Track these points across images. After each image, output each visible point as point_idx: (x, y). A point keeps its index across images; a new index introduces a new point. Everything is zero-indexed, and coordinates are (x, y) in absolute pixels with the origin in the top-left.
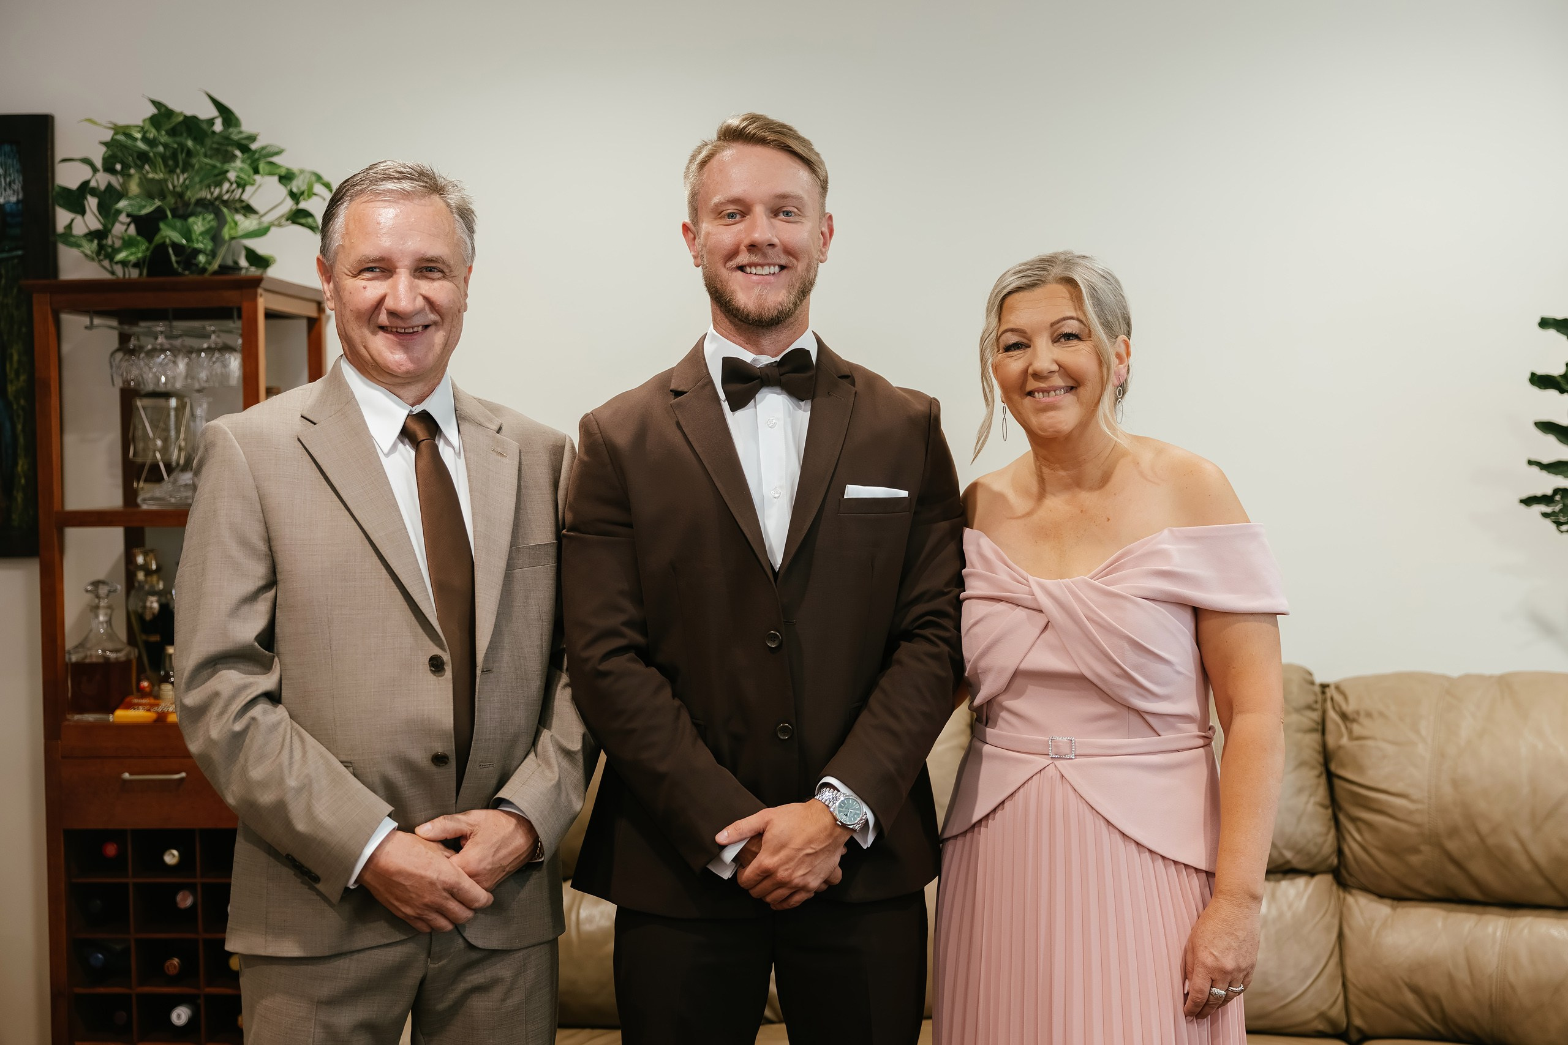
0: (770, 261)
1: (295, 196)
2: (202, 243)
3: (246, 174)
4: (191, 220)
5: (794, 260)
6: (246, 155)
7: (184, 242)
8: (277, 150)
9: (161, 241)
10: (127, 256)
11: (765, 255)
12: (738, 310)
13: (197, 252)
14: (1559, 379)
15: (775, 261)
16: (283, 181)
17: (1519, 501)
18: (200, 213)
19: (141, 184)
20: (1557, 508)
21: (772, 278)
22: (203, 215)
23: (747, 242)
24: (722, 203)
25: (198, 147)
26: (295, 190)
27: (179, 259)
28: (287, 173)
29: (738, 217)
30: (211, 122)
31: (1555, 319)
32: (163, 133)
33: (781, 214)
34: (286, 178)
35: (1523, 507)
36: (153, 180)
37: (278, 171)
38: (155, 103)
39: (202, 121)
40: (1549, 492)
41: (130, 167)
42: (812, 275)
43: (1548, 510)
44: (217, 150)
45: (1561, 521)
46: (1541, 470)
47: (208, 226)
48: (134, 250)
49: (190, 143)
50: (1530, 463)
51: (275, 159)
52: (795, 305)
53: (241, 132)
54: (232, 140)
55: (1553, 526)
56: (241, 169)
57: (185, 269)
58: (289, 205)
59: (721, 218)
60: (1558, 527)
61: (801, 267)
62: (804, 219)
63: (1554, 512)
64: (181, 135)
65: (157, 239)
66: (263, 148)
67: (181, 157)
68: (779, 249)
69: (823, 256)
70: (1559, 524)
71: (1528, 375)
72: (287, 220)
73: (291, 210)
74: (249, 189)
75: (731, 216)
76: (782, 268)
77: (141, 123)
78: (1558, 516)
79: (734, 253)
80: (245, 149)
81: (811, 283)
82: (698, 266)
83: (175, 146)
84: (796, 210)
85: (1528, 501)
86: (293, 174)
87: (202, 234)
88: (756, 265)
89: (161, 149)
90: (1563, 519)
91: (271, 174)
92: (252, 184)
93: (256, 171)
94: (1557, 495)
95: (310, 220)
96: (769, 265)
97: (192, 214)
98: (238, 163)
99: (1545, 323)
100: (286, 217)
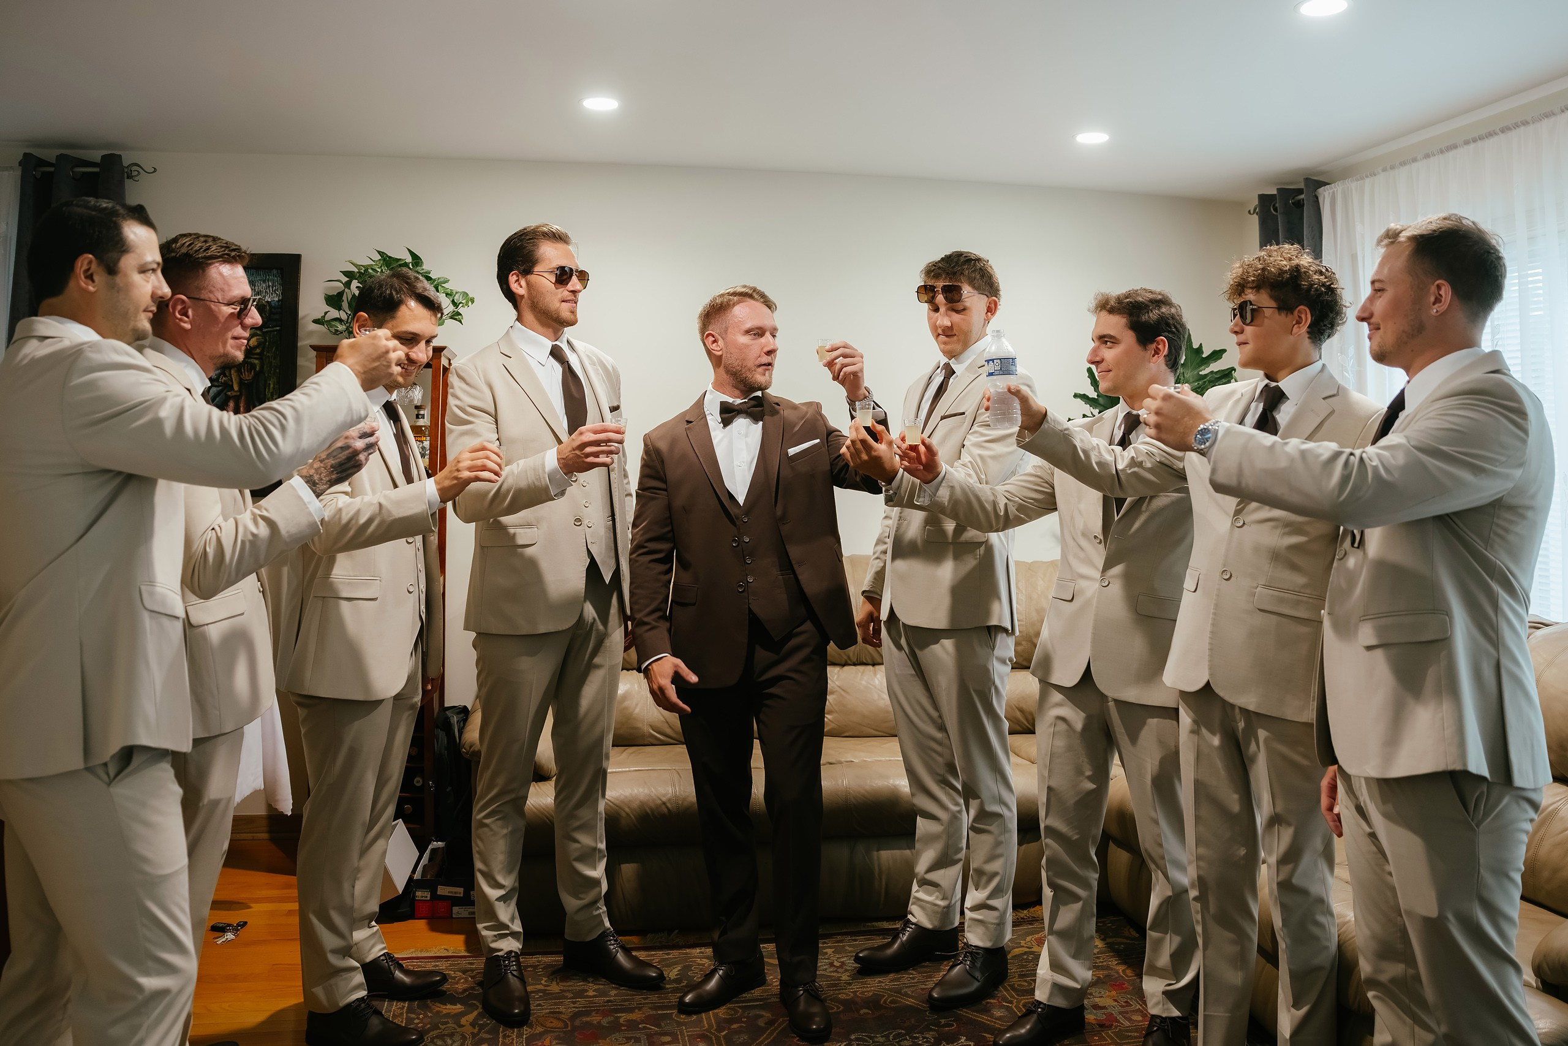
1: (455, 304)
8: (445, 280)
24: (752, 328)
26: (455, 302)
28: (450, 293)
38: (379, 252)
51: (444, 285)
53: (423, 269)
73: (453, 311)
77: (377, 263)
80: (429, 279)
86: (453, 293)
95: (460, 317)
99: (1076, 396)
100: (449, 315)
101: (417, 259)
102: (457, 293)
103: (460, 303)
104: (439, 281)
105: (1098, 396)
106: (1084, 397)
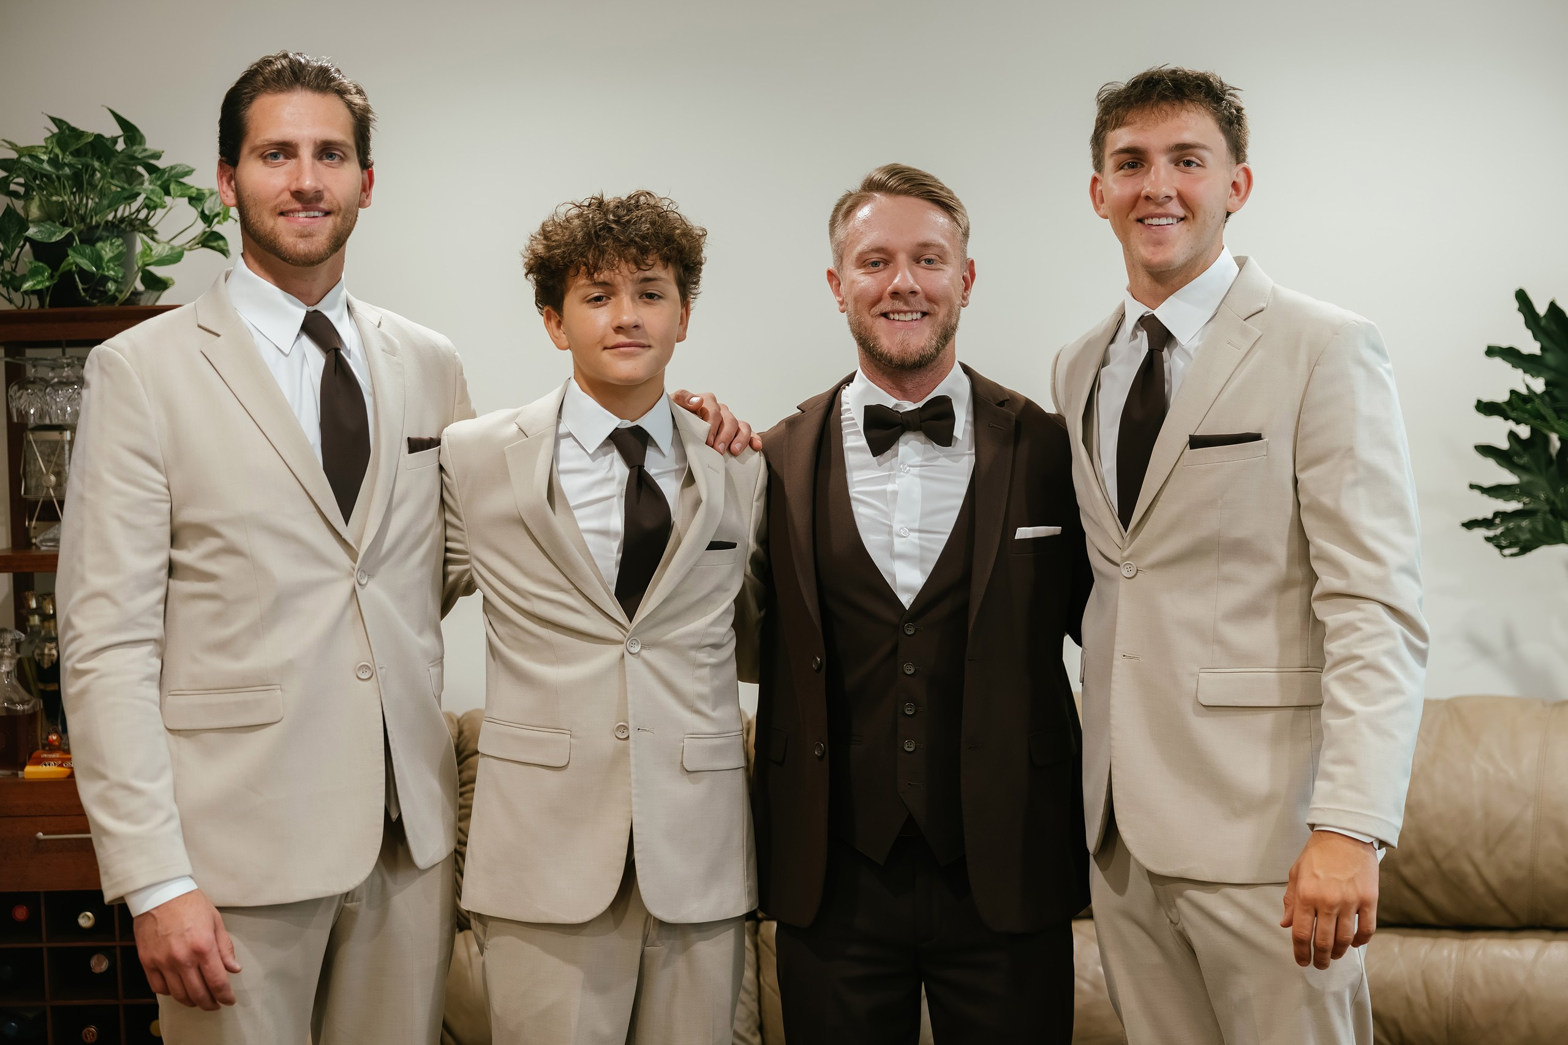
0: (912, 309)
1: (206, 218)
2: (113, 269)
3: (157, 197)
4: (99, 245)
5: (935, 306)
6: (154, 175)
7: (94, 269)
8: (187, 170)
9: (67, 268)
10: (34, 285)
11: (907, 303)
12: (881, 355)
13: (105, 279)
14: (1505, 406)
15: (916, 308)
16: (193, 202)
17: (1461, 524)
18: (108, 238)
19: (41, 207)
20: (1499, 531)
21: (915, 323)
22: (111, 241)
23: (890, 288)
24: (866, 253)
25: (105, 168)
26: (207, 212)
27: (86, 287)
28: (198, 194)
29: (882, 265)
30: (115, 140)
31: (1500, 348)
32: (68, 153)
33: (923, 262)
34: (196, 199)
35: (1464, 530)
36: (57, 202)
37: (189, 192)
38: (55, 121)
39: (107, 139)
40: (1490, 516)
41: (33, 190)
42: (954, 321)
43: (1490, 533)
44: (124, 170)
45: (1504, 545)
46: (1482, 493)
47: (116, 252)
48: (40, 278)
49: (97, 164)
50: (1472, 487)
51: (185, 180)
52: (938, 350)
53: (145, 150)
54: (137, 159)
55: (1496, 551)
56: (153, 191)
57: (92, 297)
58: (200, 227)
59: (865, 266)
60: (1501, 551)
61: (942, 312)
62: (945, 266)
63: (1495, 536)
64: (86, 155)
65: (64, 267)
66: (172, 168)
67: (86, 177)
68: (921, 295)
69: (965, 301)
70: (1501, 548)
71: (1475, 403)
72: (198, 244)
73: (205, 232)
74: (160, 212)
75: (875, 264)
76: (924, 314)
77: (44, 144)
78: (1499, 540)
79: (878, 300)
80: (152, 169)
81: (954, 328)
82: (843, 311)
83: (80, 167)
84: (938, 258)
85: (1470, 525)
86: (204, 194)
87: (111, 260)
88: (899, 312)
89: (67, 170)
90: (1504, 543)
91: (182, 196)
92: (165, 207)
93: (167, 193)
94: (1496, 518)
95: (221, 243)
96: (912, 312)
97: (100, 239)
98: (146, 184)
99: (1491, 352)
100: (197, 241)
101: (130, 131)
102: (212, 194)
103: (217, 215)
104: (173, 172)
105: (1542, 349)
106: (1511, 355)
